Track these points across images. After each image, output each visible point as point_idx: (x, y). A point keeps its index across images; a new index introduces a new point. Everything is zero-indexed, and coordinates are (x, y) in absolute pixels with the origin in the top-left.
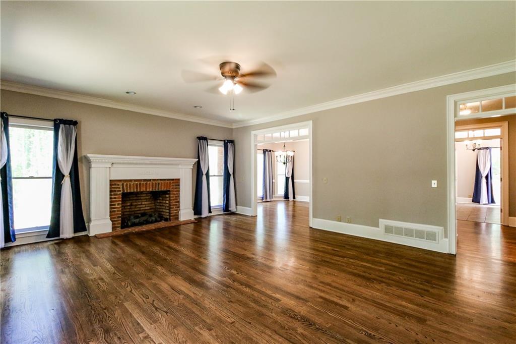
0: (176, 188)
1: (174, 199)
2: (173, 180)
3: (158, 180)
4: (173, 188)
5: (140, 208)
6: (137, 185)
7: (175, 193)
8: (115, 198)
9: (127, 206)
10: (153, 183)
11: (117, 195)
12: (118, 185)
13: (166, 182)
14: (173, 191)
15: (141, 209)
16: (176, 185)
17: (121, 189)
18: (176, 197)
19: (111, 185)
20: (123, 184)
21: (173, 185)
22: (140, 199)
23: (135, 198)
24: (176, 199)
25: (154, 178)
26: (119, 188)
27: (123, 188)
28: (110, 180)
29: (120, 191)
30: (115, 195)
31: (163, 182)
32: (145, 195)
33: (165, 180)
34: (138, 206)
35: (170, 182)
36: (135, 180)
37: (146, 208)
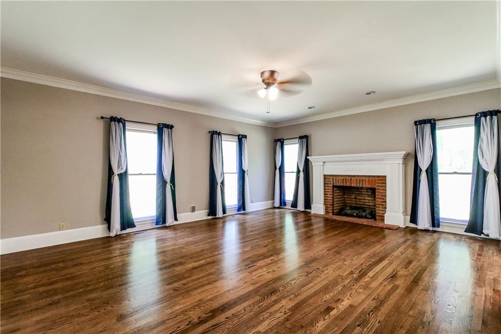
0: (382, 186)
1: (380, 198)
2: (379, 176)
3: (362, 176)
4: (378, 186)
5: (364, 202)
6: (343, 179)
7: (382, 191)
8: (328, 189)
9: (352, 198)
10: (356, 180)
11: (329, 187)
12: (330, 179)
13: (370, 179)
14: (379, 189)
15: (366, 203)
16: (382, 183)
17: (332, 183)
18: (382, 196)
19: (325, 179)
20: (333, 179)
21: (378, 183)
22: (362, 194)
23: (357, 193)
24: (383, 199)
25: (358, 175)
26: (330, 181)
27: (333, 182)
28: (324, 175)
29: (330, 184)
30: (328, 186)
31: (367, 178)
32: (366, 191)
33: (369, 176)
34: (362, 201)
35: (375, 180)
36: (342, 176)
37: (370, 204)
